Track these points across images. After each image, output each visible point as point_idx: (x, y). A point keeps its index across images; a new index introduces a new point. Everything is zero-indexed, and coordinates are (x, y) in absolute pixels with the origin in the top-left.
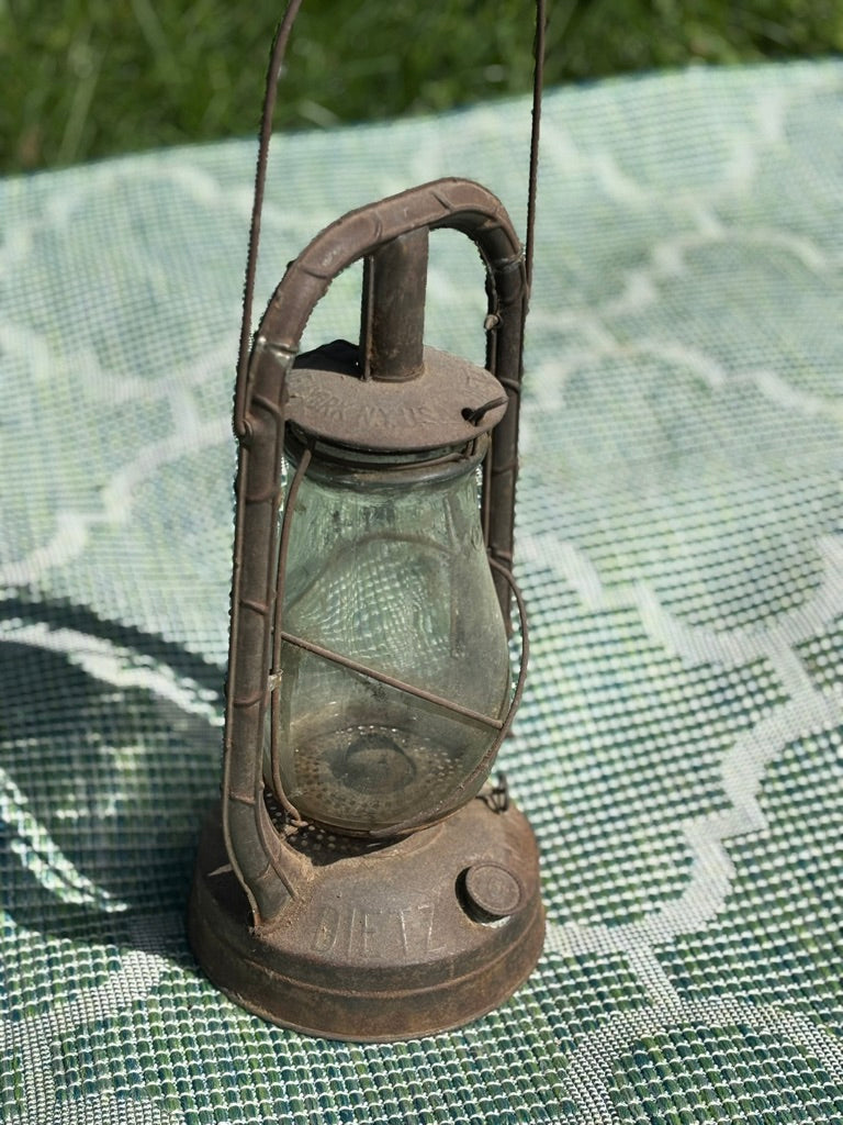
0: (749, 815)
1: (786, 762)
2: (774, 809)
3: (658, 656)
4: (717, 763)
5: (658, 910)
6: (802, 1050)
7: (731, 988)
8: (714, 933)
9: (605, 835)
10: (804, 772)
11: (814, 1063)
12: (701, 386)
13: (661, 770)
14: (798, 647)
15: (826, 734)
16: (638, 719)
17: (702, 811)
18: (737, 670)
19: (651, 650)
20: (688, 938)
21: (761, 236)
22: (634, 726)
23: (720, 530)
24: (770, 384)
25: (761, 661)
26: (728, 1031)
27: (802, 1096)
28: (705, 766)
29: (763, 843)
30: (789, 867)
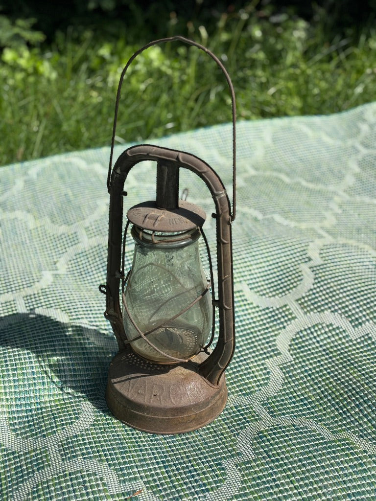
0: (287, 356)
1: (297, 339)
2: (295, 354)
3: (251, 306)
4: (274, 340)
5: (260, 390)
6: (314, 431)
7: (288, 413)
8: (280, 396)
9: (240, 366)
10: (304, 341)
11: (320, 434)
12: (256, 219)
13: (256, 344)
14: (297, 300)
15: (309, 328)
16: (246, 327)
17: (271, 356)
18: (278, 309)
19: (248, 304)
20: (271, 398)
21: (268, 173)
22: (245, 330)
23: (268, 264)
24: (278, 218)
25: (285, 306)
26: (289, 426)
27: (317, 445)
28: (270, 342)
29: (292, 365)
30: (302, 372)
